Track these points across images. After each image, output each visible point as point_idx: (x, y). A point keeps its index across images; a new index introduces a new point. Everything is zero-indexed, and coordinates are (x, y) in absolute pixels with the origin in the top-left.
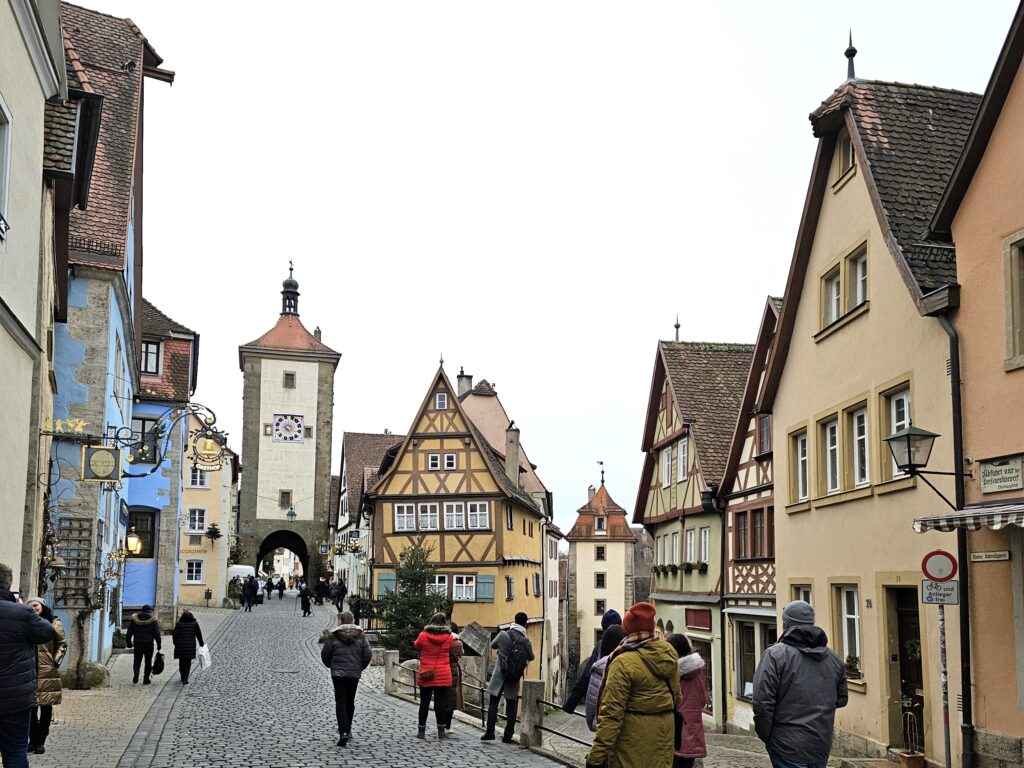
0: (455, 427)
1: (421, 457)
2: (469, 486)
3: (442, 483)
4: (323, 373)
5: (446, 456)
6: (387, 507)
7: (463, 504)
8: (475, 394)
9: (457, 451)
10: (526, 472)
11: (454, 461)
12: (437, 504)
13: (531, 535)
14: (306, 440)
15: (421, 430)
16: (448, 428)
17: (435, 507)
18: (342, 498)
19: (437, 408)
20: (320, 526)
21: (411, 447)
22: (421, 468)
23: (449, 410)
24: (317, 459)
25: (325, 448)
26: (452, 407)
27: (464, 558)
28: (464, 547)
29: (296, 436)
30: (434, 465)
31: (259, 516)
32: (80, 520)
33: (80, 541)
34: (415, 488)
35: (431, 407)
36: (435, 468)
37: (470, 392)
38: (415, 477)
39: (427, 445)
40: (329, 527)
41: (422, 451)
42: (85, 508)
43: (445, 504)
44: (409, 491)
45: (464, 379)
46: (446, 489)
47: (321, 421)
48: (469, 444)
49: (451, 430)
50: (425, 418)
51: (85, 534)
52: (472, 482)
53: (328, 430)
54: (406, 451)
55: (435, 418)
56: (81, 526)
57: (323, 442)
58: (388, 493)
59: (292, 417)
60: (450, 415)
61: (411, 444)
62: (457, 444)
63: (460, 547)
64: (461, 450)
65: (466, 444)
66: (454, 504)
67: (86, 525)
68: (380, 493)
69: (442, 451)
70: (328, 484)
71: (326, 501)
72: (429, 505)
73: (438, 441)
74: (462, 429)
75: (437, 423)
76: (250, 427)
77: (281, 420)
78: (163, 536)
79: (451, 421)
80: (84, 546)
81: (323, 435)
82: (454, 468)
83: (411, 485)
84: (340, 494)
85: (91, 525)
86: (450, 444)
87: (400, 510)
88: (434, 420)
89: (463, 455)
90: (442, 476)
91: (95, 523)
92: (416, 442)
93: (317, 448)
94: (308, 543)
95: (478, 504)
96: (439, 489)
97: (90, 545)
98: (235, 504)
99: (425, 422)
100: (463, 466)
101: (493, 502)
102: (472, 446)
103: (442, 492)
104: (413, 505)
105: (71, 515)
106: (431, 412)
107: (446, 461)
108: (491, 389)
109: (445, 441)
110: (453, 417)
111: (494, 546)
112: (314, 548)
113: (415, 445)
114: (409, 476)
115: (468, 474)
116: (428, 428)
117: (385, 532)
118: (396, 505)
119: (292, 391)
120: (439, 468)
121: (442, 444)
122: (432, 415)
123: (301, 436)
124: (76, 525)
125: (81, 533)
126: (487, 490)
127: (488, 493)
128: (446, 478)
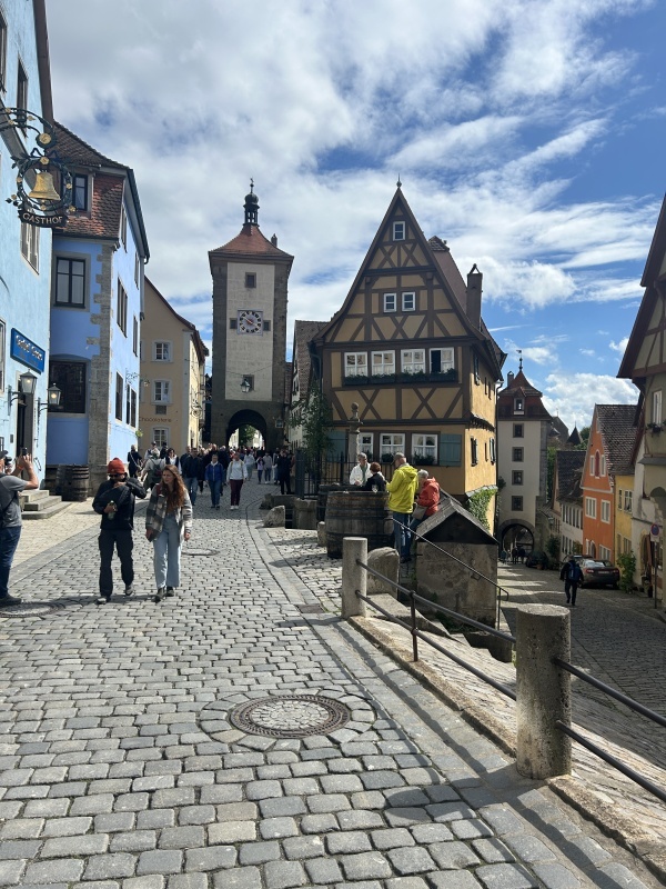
1: (375, 297)
2: (431, 330)
3: (399, 327)
4: (278, 273)
5: (403, 295)
6: (335, 357)
7: (423, 351)
9: (417, 289)
11: (414, 301)
12: (393, 352)
13: (490, 397)
14: (265, 333)
15: (375, 266)
16: (406, 261)
17: (390, 355)
18: (295, 379)
19: (394, 239)
20: (277, 405)
21: (363, 287)
22: (375, 310)
23: (407, 241)
24: (274, 349)
25: (280, 340)
26: (411, 237)
27: (424, 414)
28: (424, 402)
29: (257, 329)
30: (390, 306)
34: (368, 334)
35: (386, 239)
38: (368, 321)
39: (382, 283)
40: (284, 406)
41: (376, 291)
43: (403, 352)
44: (360, 337)
46: (404, 334)
47: (277, 316)
48: (432, 279)
49: (410, 264)
50: (380, 251)
52: (435, 325)
53: (283, 324)
54: (357, 291)
55: (392, 251)
57: (280, 334)
58: (339, 339)
59: (254, 312)
60: (409, 247)
61: (363, 282)
62: (417, 280)
63: (420, 402)
64: (422, 288)
65: (427, 280)
66: (413, 352)
68: (328, 340)
69: (399, 290)
70: (283, 371)
71: (281, 384)
72: (383, 353)
73: (394, 278)
74: (423, 262)
75: (394, 257)
76: (219, 322)
77: (244, 315)
78: (93, 389)
79: (410, 253)
81: (279, 328)
82: (414, 309)
83: (363, 330)
86: (407, 281)
87: (351, 360)
88: (390, 253)
89: (424, 294)
90: (399, 319)
92: (368, 279)
93: (274, 340)
95: (441, 350)
96: (395, 334)
99: (380, 256)
100: (424, 307)
101: (460, 349)
102: (435, 282)
103: (399, 337)
104: (366, 354)
106: (387, 244)
107: (404, 302)
108: (443, 245)
109: (403, 277)
110: (413, 249)
111: (460, 400)
112: (272, 423)
113: (367, 284)
114: (361, 320)
115: (430, 316)
116: (383, 263)
117: (334, 385)
118: (347, 354)
119: (253, 290)
120: (396, 310)
121: (399, 281)
122: (387, 248)
123: (260, 329)
126: (452, 334)
127: (454, 338)
128: (403, 321)
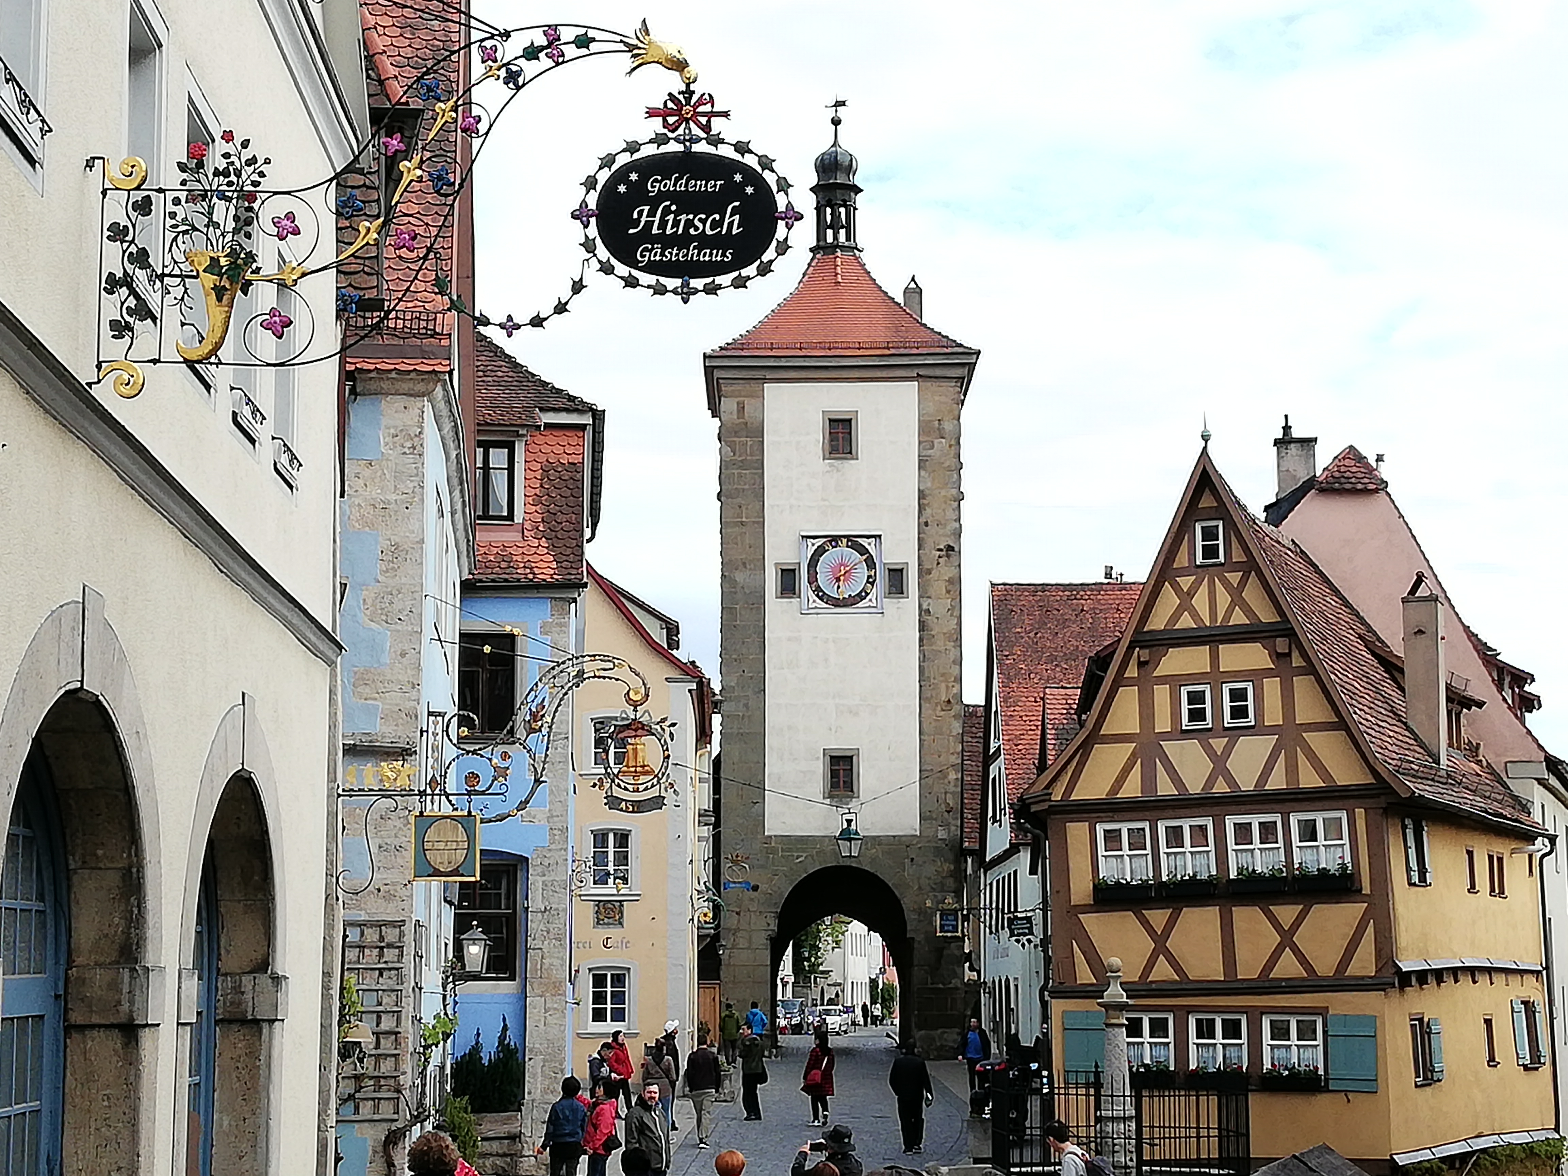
0: (1248, 611)
1: (1162, 694)
2: (1292, 769)
3: (1219, 763)
4: (931, 408)
5: (1226, 689)
6: (1077, 831)
7: (1278, 818)
8: (1322, 491)
9: (1256, 676)
10: (1480, 704)
11: (1250, 703)
12: (1209, 822)
13: (1498, 889)
14: (891, 606)
16: (1230, 612)
17: (1203, 829)
18: (993, 771)
19: (1199, 560)
20: (938, 852)
21: (1132, 672)
22: (1163, 725)
23: (1229, 565)
24: (923, 658)
25: (941, 627)
26: (1238, 556)
27: (1288, 967)
28: (1287, 938)
29: (861, 596)
30: (1197, 715)
31: (774, 826)
32: (380, 925)
33: (381, 971)
34: (1149, 779)
35: (1182, 559)
36: (1199, 725)
37: (1310, 484)
38: (1147, 748)
39: (1175, 662)
40: (963, 853)
41: (1163, 680)
42: (390, 897)
43: (1230, 822)
44: (1131, 789)
45: (1293, 448)
46: (1230, 780)
47: (929, 543)
48: (1289, 655)
49: (1239, 618)
50: (1166, 590)
51: (390, 955)
52: (1301, 756)
53: (954, 571)
54: (1119, 681)
55: (1197, 585)
56: (382, 938)
57: (939, 606)
58: (1078, 795)
59: (853, 542)
60: (1235, 578)
61: (1133, 662)
62: (1255, 656)
63: (1276, 939)
64: (1267, 673)
65: (1279, 655)
66: (1255, 821)
67: (391, 935)
68: (1057, 796)
69: (1216, 678)
70: (957, 727)
71: (953, 776)
72: (1186, 824)
73: (1205, 650)
74: (1267, 615)
75: (1201, 601)
76: (740, 577)
77: (820, 551)
78: (535, 924)
79: (1236, 594)
80: (386, 982)
81: (939, 588)
82: (1251, 720)
83: (1137, 771)
84: (988, 759)
85: (402, 935)
86: (1236, 657)
87: (1113, 838)
88: (1191, 594)
89: (1272, 687)
90: (1219, 744)
91: (409, 929)
92: (1145, 655)
93: (923, 626)
94: (908, 902)
95: (1319, 818)
96: (1211, 781)
97: (401, 980)
98: (706, 803)
99: (1169, 601)
100: (1274, 716)
101: (1360, 812)
102: (1297, 661)
103: (1221, 787)
104: (1146, 825)
105: (363, 917)
106: (1182, 573)
107: (1227, 704)
108: (1371, 471)
109: (1224, 648)
110: (1243, 584)
112: (926, 915)
113: (1143, 664)
114: (1131, 746)
115: (1289, 736)
116: (1176, 616)
117: (1076, 900)
118: (1100, 829)
119: (849, 467)
120: (1209, 722)
121: (1215, 658)
122: (1186, 581)
123: (876, 592)
124: (372, 936)
125: (381, 955)
126: (1342, 779)
127: (1346, 788)
128: (1228, 750)
